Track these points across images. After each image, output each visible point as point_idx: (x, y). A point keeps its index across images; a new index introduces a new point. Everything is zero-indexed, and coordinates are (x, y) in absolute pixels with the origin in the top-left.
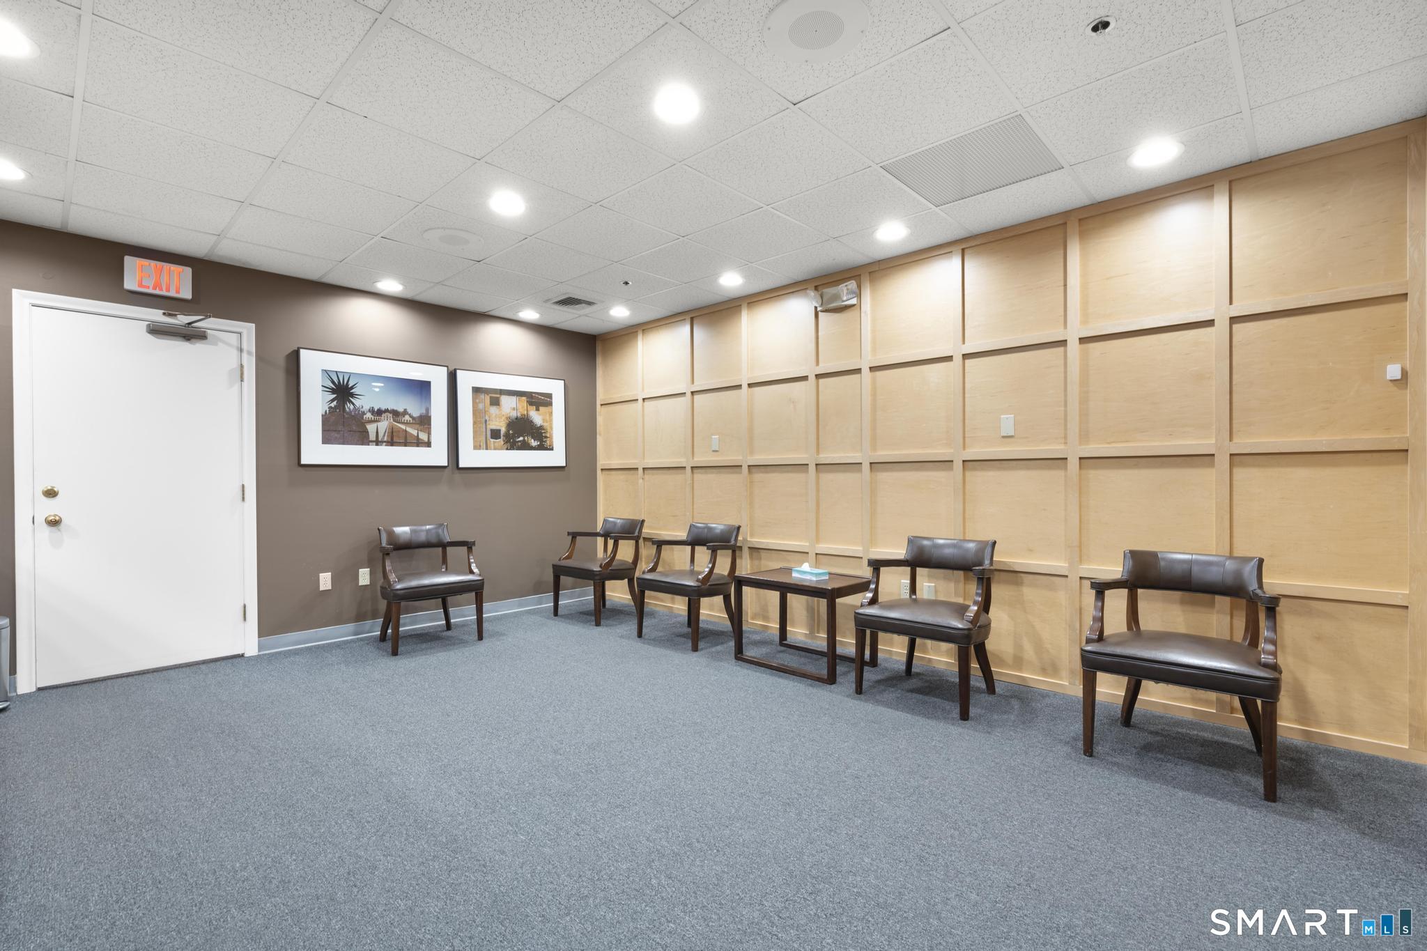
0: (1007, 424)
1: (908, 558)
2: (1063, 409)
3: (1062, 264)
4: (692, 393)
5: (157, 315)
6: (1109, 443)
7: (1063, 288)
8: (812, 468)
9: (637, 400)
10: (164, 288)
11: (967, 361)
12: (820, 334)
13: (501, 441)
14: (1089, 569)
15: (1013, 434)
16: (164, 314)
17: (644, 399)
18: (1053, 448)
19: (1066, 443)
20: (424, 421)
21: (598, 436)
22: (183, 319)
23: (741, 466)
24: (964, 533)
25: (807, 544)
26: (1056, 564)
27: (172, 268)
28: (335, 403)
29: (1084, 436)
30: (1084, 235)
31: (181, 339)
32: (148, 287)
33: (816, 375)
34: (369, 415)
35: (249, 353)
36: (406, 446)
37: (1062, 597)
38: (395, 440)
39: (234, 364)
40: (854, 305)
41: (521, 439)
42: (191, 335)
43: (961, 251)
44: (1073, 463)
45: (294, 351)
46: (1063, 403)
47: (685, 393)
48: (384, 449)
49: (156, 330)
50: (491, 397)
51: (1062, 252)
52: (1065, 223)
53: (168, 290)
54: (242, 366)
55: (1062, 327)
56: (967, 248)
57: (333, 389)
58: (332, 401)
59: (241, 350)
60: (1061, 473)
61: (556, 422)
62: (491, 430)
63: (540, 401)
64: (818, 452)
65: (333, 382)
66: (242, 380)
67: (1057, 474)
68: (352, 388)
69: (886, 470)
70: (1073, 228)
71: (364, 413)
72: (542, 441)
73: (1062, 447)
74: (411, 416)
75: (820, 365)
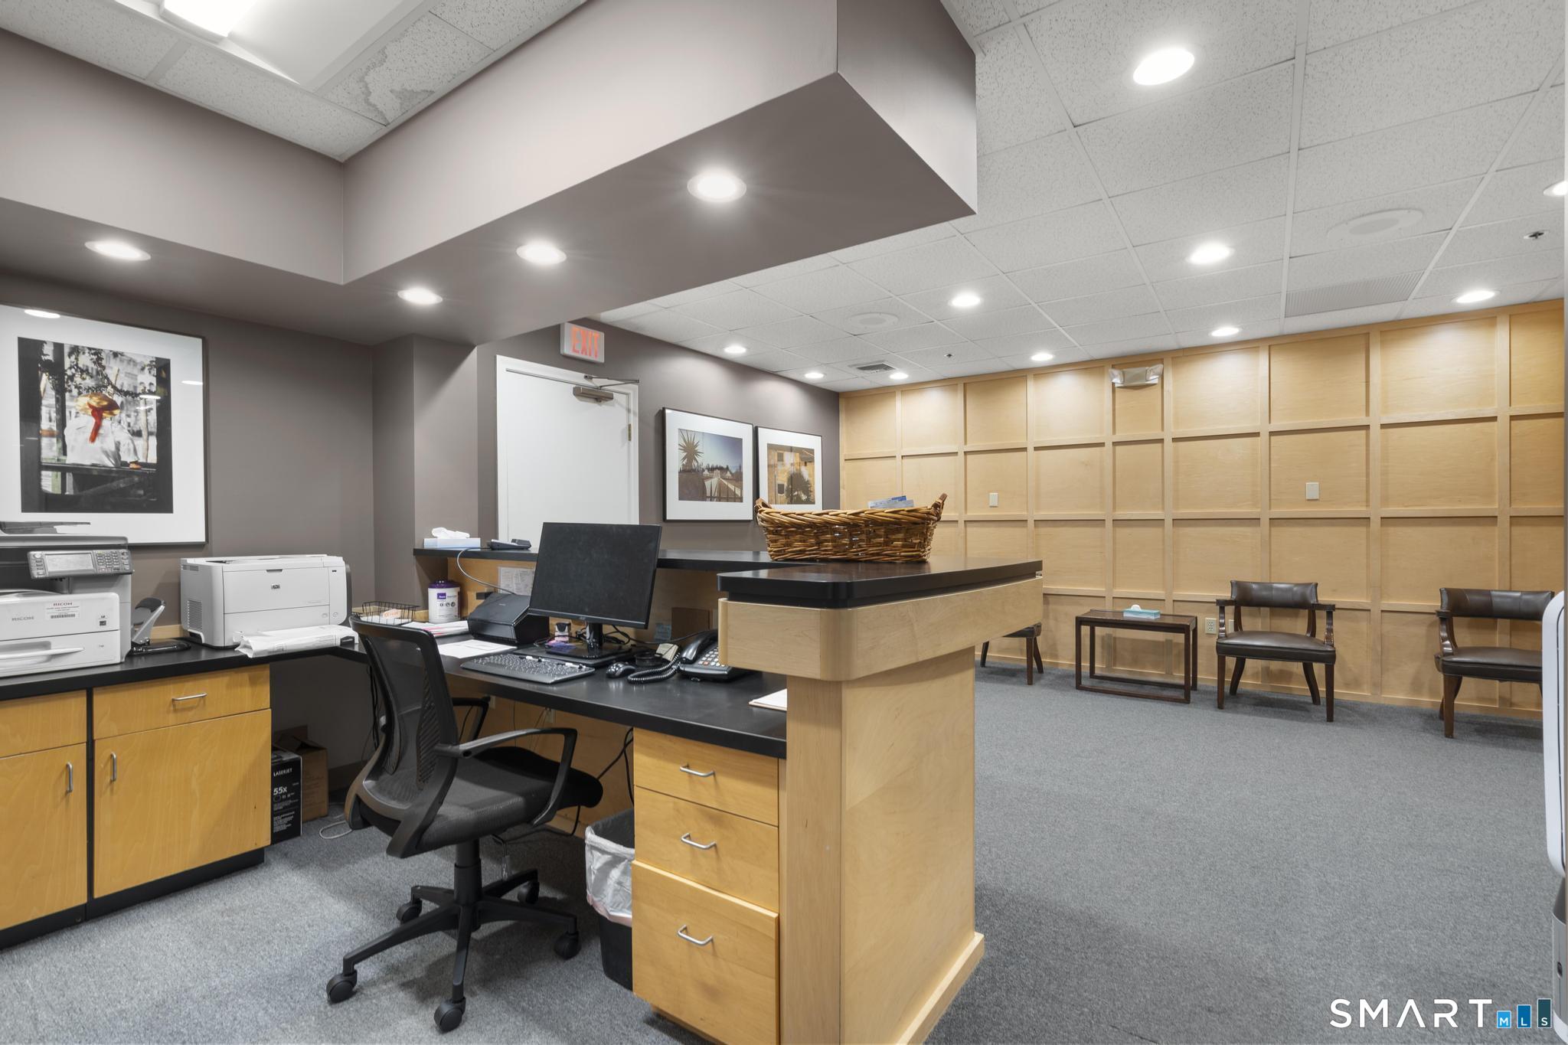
0: (1312, 489)
1: (1234, 597)
2: (1365, 479)
3: (1364, 365)
4: (966, 453)
5: (578, 378)
6: (1406, 506)
7: (1364, 384)
8: (1109, 524)
9: (895, 457)
10: (588, 353)
11: (1272, 438)
12: (1117, 407)
13: (784, 496)
14: (1389, 605)
15: (1318, 498)
16: (586, 377)
17: (902, 457)
18: (1359, 510)
19: (1367, 506)
20: (738, 478)
21: (841, 490)
22: (597, 382)
23: (1026, 521)
24: (1270, 577)
25: (1104, 589)
26: (1362, 601)
27: (594, 334)
28: (686, 460)
29: (1385, 500)
30: (1383, 343)
31: (592, 400)
32: (578, 352)
33: (1113, 443)
34: (706, 472)
35: (634, 413)
36: (728, 501)
37: (1363, 626)
38: (722, 496)
39: (625, 426)
40: (1154, 384)
41: (796, 493)
42: (599, 397)
43: (1268, 347)
44: (1375, 523)
45: (660, 411)
46: (1365, 475)
47: (957, 453)
48: (715, 504)
49: (581, 393)
50: (778, 453)
51: (1364, 355)
52: (1369, 333)
53: (590, 355)
54: (630, 426)
55: (1364, 413)
56: (1274, 345)
57: (684, 447)
58: (684, 459)
59: (629, 411)
60: (1363, 529)
61: (815, 475)
62: (779, 485)
63: (806, 457)
64: (1114, 508)
65: (685, 441)
66: (630, 439)
67: (1361, 531)
68: (696, 446)
69: (1190, 526)
70: (1375, 339)
71: (703, 470)
72: (808, 496)
73: (1364, 509)
74: (731, 473)
75: (1117, 434)
